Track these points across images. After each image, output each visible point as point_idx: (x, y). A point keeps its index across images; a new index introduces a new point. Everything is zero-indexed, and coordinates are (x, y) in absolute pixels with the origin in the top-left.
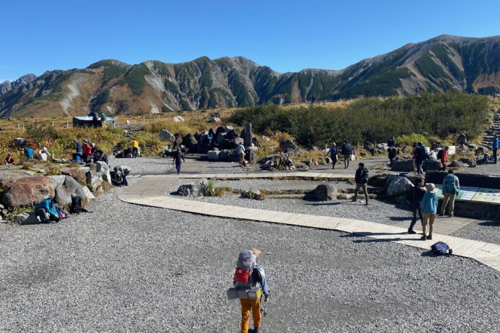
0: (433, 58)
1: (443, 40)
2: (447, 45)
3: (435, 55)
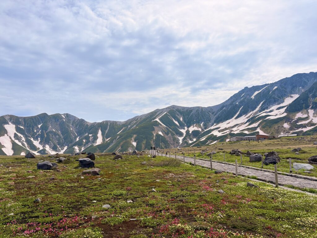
0: (169, 117)
1: (173, 108)
2: (175, 110)
3: (170, 115)
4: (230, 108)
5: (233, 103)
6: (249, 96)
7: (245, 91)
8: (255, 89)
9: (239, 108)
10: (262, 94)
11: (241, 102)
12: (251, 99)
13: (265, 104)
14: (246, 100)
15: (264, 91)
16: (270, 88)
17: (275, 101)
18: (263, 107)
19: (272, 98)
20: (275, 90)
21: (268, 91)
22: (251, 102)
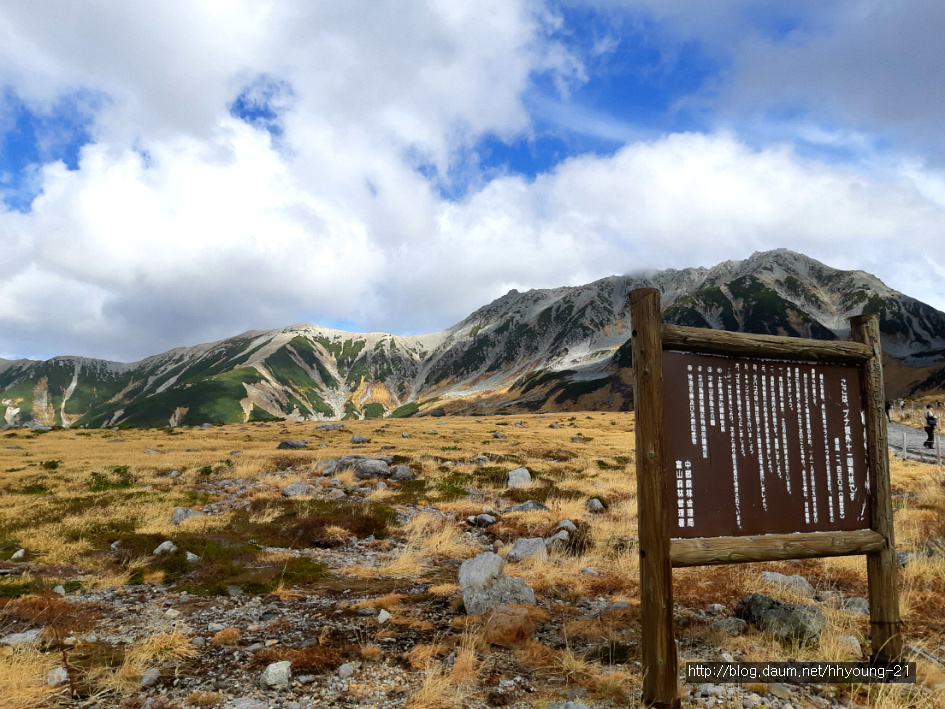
0: (292, 357)
1: (306, 331)
3: (295, 352)
4: (469, 343)
5: (477, 332)
6: (521, 316)
7: (511, 301)
8: (535, 298)
9: (494, 345)
10: (554, 314)
11: (499, 331)
12: (526, 325)
13: (561, 343)
14: (512, 327)
15: (559, 307)
16: (573, 299)
17: (585, 336)
18: (557, 347)
19: (579, 327)
20: (586, 306)
21: (570, 308)
22: (527, 332)
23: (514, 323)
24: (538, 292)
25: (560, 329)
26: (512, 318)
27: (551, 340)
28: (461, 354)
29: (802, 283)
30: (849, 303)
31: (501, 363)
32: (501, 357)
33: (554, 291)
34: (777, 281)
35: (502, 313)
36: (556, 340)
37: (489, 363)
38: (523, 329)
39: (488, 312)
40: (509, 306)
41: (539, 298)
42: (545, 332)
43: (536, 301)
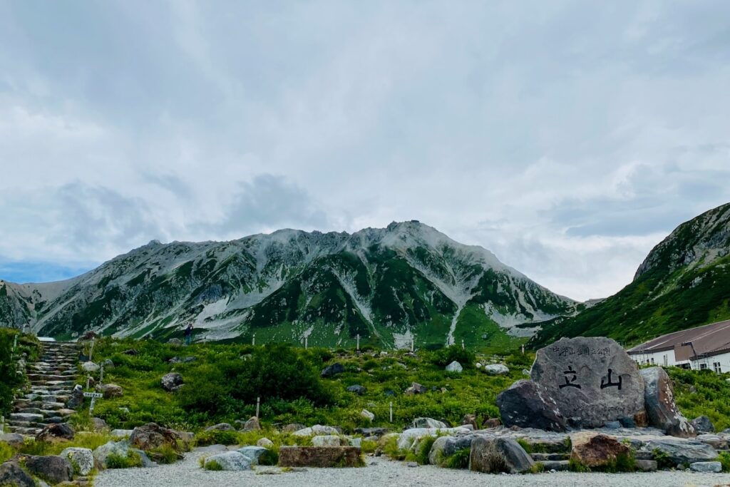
4: (96, 295)
5: (107, 283)
6: (160, 268)
7: (151, 252)
8: (178, 250)
9: (124, 299)
10: (194, 269)
11: (133, 283)
12: (164, 277)
13: (198, 298)
14: (147, 279)
15: (201, 261)
16: (216, 254)
17: (224, 292)
18: (192, 303)
19: (218, 283)
20: (229, 262)
21: (213, 263)
22: (162, 286)
23: (151, 276)
24: (182, 245)
25: (199, 284)
26: (149, 270)
27: (188, 296)
28: (84, 306)
29: (429, 254)
30: (468, 275)
31: (128, 319)
32: (129, 311)
33: (198, 245)
34: (409, 250)
35: (139, 264)
36: (193, 295)
37: (115, 318)
38: (159, 282)
39: (123, 261)
40: (148, 256)
41: (181, 251)
42: (182, 286)
43: (178, 253)
